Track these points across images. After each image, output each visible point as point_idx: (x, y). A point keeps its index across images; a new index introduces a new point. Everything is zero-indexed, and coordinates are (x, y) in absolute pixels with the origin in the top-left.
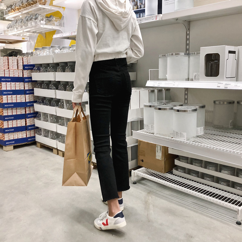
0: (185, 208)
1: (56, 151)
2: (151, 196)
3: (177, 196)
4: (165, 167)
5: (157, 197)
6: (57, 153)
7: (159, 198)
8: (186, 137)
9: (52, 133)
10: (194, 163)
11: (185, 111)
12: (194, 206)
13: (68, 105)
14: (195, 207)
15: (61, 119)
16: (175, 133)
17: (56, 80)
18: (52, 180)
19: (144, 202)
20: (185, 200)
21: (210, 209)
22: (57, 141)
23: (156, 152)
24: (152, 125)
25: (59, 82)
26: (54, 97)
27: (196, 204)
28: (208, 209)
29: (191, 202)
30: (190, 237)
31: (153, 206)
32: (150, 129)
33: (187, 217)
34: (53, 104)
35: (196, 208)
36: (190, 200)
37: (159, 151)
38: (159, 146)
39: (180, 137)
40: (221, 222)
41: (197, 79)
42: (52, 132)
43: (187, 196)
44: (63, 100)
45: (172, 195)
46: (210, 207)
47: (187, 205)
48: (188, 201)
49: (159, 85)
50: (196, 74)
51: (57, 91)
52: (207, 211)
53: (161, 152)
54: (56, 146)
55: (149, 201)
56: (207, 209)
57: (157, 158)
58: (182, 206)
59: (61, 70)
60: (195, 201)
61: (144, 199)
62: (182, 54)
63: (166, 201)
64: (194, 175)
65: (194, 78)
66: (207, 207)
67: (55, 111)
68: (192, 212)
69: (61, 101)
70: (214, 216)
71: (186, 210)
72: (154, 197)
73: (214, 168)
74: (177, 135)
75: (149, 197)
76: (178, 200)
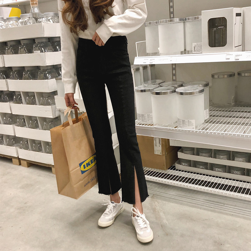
0: (200, 209)
1: (17, 161)
2: (156, 201)
3: (186, 195)
4: (167, 162)
5: (164, 201)
6: (18, 163)
7: (167, 202)
8: (194, 125)
9: (9, 138)
10: (201, 154)
11: (191, 94)
12: (209, 205)
13: (27, 98)
14: (211, 205)
15: (19, 118)
16: (181, 121)
17: (6, 66)
18: (26, 203)
19: (152, 211)
20: (196, 198)
21: (227, 204)
22: (17, 147)
23: (155, 146)
24: (149, 114)
25: (10, 68)
26: (5, 89)
27: (210, 201)
28: (225, 205)
29: (204, 200)
30: (219, 244)
31: (164, 213)
32: (147, 120)
33: (207, 219)
34: (4, 99)
35: (212, 207)
36: (201, 198)
37: (158, 144)
38: (157, 138)
39: (188, 126)
40: (244, 218)
41: (197, 51)
42: (8, 136)
43: (196, 194)
44: (20, 92)
45: (179, 195)
46: (226, 203)
47: (200, 204)
48: (199, 199)
49: (151, 62)
50: (195, 44)
51: (8, 80)
52: (225, 208)
53: (161, 146)
54: (16, 154)
55: (156, 208)
56: (223, 205)
57: (156, 153)
58: (195, 207)
59: (11, 51)
60: (207, 198)
61: (150, 207)
62: (176, 20)
63: (176, 204)
64: (201, 167)
65: (193, 50)
66: (223, 203)
67: (9, 108)
68: (210, 213)
69: (17, 94)
70: (234, 213)
71: (202, 211)
72: (160, 201)
73: (225, 156)
74: (183, 123)
75: (155, 203)
76: (189, 200)
